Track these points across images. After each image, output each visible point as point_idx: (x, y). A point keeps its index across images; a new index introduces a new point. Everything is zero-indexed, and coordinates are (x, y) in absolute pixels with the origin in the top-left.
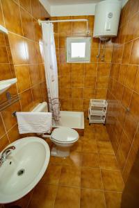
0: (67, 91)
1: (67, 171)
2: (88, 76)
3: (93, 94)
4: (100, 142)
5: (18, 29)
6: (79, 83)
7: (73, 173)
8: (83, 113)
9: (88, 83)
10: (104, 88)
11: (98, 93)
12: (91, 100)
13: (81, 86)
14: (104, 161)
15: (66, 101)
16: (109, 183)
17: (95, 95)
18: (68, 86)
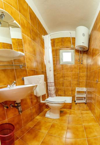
0: (61, 82)
1: (56, 127)
2: (73, 72)
3: (77, 84)
4: (83, 111)
5: (29, 35)
6: (68, 77)
7: (60, 128)
8: (71, 97)
9: (74, 77)
10: (84, 80)
11: (80, 84)
12: (76, 88)
13: (70, 79)
14: (86, 120)
15: (60, 89)
16: (91, 133)
17: (78, 85)
18: (61, 79)
